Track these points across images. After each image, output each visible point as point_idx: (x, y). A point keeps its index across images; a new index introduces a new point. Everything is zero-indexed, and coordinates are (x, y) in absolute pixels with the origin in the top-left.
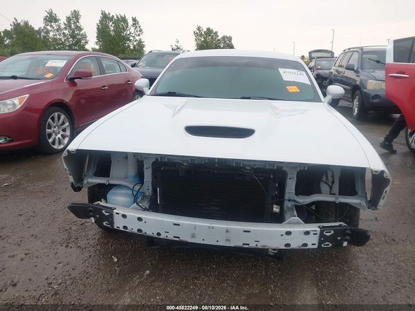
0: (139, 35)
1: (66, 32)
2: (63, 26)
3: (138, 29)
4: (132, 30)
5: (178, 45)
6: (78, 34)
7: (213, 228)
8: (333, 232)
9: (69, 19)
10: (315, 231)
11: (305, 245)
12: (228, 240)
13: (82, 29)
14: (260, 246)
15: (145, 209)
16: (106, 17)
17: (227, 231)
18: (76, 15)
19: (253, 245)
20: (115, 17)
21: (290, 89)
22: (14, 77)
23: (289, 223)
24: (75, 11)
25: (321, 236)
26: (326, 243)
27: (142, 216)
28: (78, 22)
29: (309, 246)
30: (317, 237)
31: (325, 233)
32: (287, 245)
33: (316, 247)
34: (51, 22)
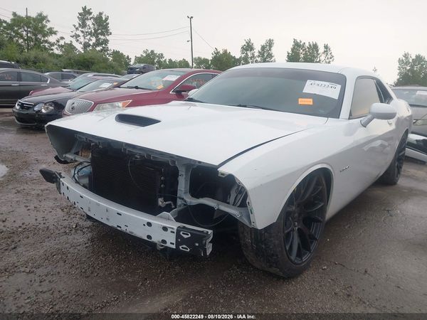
0: (329, 62)
2: (256, 54)
3: (329, 56)
4: (323, 58)
5: (376, 74)
7: (99, 205)
8: (190, 236)
9: (263, 48)
10: (172, 228)
11: (164, 241)
12: (107, 219)
13: (272, 57)
14: (128, 231)
15: (77, 182)
16: (297, 45)
17: (107, 211)
18: (270, 43)
19: (123, 228)
20: (307, 45)
21: (302, 101)
22: (137, 88)
23: (161, 217)
24: (270, 40)
25: (178, 236)
26: (184, 246)
27: (69, 186)
28: (270, 50)
29: (168, 245)
30: (174, 236)
31: (181, 233)
32: (149, 237)
33: (174, 247)
34: (247, 50)
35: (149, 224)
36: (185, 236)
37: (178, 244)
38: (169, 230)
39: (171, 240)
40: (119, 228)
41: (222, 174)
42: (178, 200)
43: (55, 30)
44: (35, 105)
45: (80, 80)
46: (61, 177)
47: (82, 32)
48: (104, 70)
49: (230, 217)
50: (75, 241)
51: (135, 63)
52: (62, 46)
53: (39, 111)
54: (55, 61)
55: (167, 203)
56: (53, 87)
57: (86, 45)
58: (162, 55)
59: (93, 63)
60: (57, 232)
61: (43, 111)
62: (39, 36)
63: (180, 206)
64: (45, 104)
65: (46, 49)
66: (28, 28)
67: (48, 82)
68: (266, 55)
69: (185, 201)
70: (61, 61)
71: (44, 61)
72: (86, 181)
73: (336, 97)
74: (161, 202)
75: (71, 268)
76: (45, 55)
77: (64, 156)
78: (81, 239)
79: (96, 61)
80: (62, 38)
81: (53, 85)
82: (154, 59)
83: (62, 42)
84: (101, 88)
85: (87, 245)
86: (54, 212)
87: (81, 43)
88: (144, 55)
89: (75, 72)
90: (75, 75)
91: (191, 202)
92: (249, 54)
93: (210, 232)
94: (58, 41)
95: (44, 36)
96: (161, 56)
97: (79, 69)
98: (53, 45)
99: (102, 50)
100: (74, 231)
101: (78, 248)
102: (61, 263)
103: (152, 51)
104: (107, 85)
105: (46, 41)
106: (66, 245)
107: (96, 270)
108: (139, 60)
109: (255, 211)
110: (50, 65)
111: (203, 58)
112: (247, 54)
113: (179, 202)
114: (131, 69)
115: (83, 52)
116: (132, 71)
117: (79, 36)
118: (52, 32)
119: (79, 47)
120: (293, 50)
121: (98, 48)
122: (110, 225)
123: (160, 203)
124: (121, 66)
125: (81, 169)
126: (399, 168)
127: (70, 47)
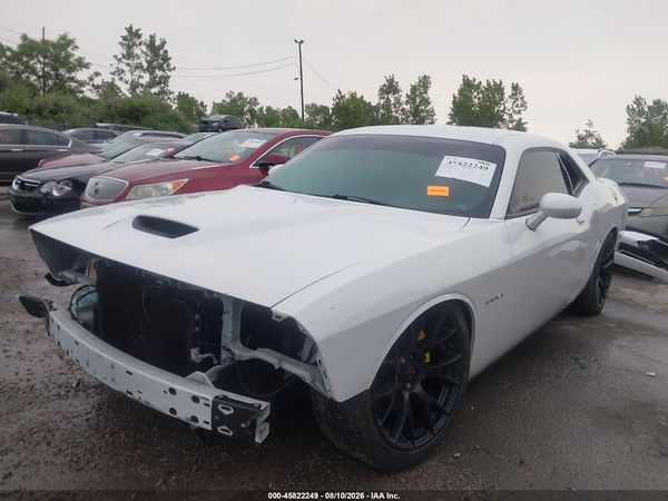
0: (519, 112)
1: (407, 107)
2: (404, 99)
3: (519, 102)
4: (509, 105)
5: (592, 130)
6: (423, 111)
8: (232, 411)
9: (414, 89)
10: (207, 399)
11: (195, 419)
12: (113, 380)
13: (429, 103)
14: (142, 401)
15: (73, 318)
16: (468, 85)
17: (112, 367)
18: (425, 83)
19: (136, 396)
20: (484, 84)
21: (433, 191)
22: (199, 158)
23: (192, 380)
24: (425, 77)
25: (215, 411)
26: (225, 427)
27: (60, 324)
28: (426, 92)
29: (201, 424)
30: (209, 410)
31: (220, 407)
32: (173, 411)
33: (209, 427)
34: (388, 93)
35: (173, 391)
36: (226, 412)
37: (215, 423)
38: (202, 401)
39: (204, 418)
40: (129, 395)
41: (279, 317)
42: (223, 351)
43: (86, 61)
44: (42, 184)
45: (121, 141)
46: (51, 308)
47: (128, 65)
48: (163, 124)
49: (297, 380)
50: (71, 410)
51: (213, 113)
52: (98, 87)
53: (48, 193)
54: (86, 110)
55: (205, 356)
56: (76, 153)
57: (134, 86)
58: (255, 99)
59: (145, 114)
60: (46, 394)
61: (55, 193)
62: (62, 71)
63: (225, 361)
64: (58, 182)
65: (72, 91)
66: (45, 57)
67: (70, 145)
68: (418, 100)
69: (232, 354)
70: (95, 110)
71: (69, 110)
72: (89, 316)
73: (487, 184)
74: (195, 355)
75: (56, 455)
76: (71, 101)
77: (60, 274)
78: (81, 404)
79: (150, 109)
80: (97, 74)
81: (77, 150)
82: (243, 106)
83: (98, 81)
84: (148, 157)
85: (90, 416)
86: (47, 360)
87: (127, 82)
88: (228, 100)
89: (116, 129)
90: (116, 133)
91: (240, 356)
92: (392, 99)
93: (264, 404)
94: (91, 79)
95: (70, 71)
96: (254, 101)
97: (124, 123)
98: (82, 84)
99: (160, 93)
100: (73, 392)
101: (75, 420)
102: (44, 447)
103: (240, 94)
104: (157, 153)
105: (72, 79)
106: (57, 417)
107: (96, 457)
108: (219, 108)
109: (329, 373)
110: (78, 117)
111: (319, 105)
112: (388, 99)
113: (224, 355)
114: (205, 123)
115: (130, 96)
116: (206, 127)
117: (123, 71)
118: (81, 64)
119: (125, 89)
120: (461, 92)
121: (154, 90)
122: (117, 389)
123: (193, 357)
124: (190, 117)
125: (83, 296)
126: (604, 288)
127: (110, 88)
